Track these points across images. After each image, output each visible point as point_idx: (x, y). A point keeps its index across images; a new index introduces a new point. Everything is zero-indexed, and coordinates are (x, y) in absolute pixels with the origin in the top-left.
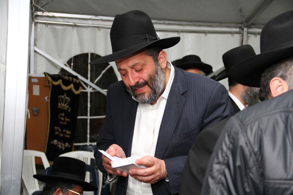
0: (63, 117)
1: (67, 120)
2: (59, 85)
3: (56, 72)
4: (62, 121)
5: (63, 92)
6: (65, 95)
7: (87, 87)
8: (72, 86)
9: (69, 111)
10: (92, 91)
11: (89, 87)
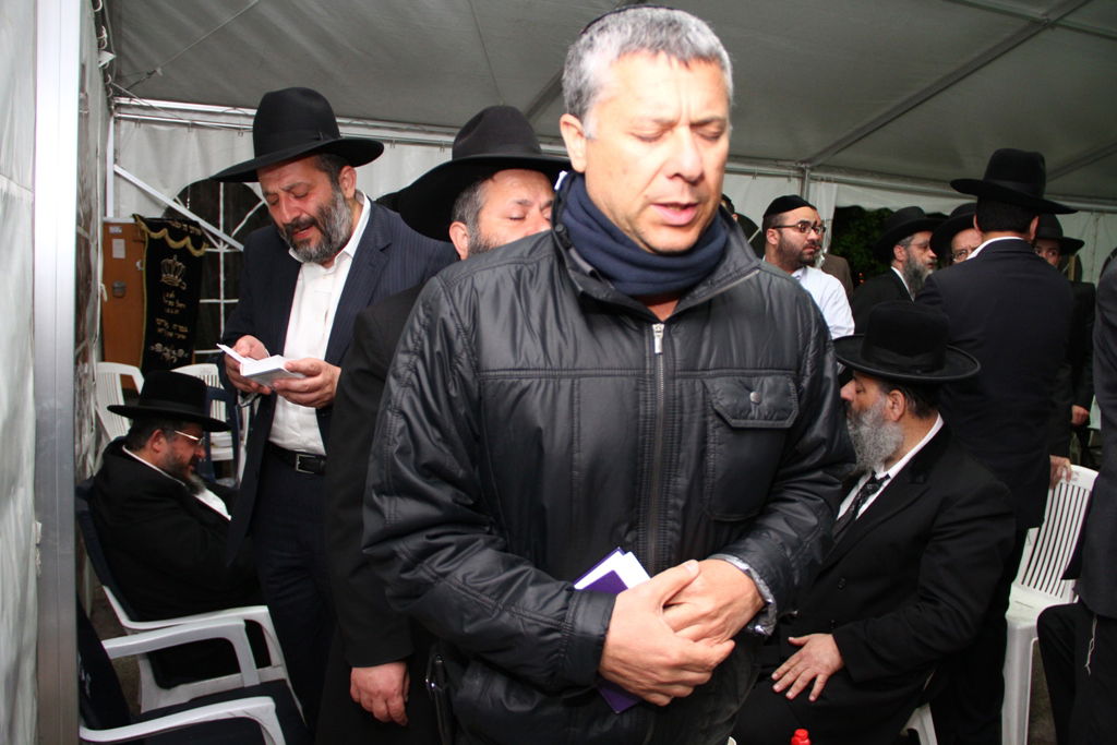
0: (171, 299)
1: (181, 305)
2: (163, 239)
3: (158, 214)
4: (170, 307)
5: (171, 252)
6: (175, 257)
7: (219, 243)
8: (187, 241)
9: (184, 288)
10: (228, 251)
11: (222, 243)
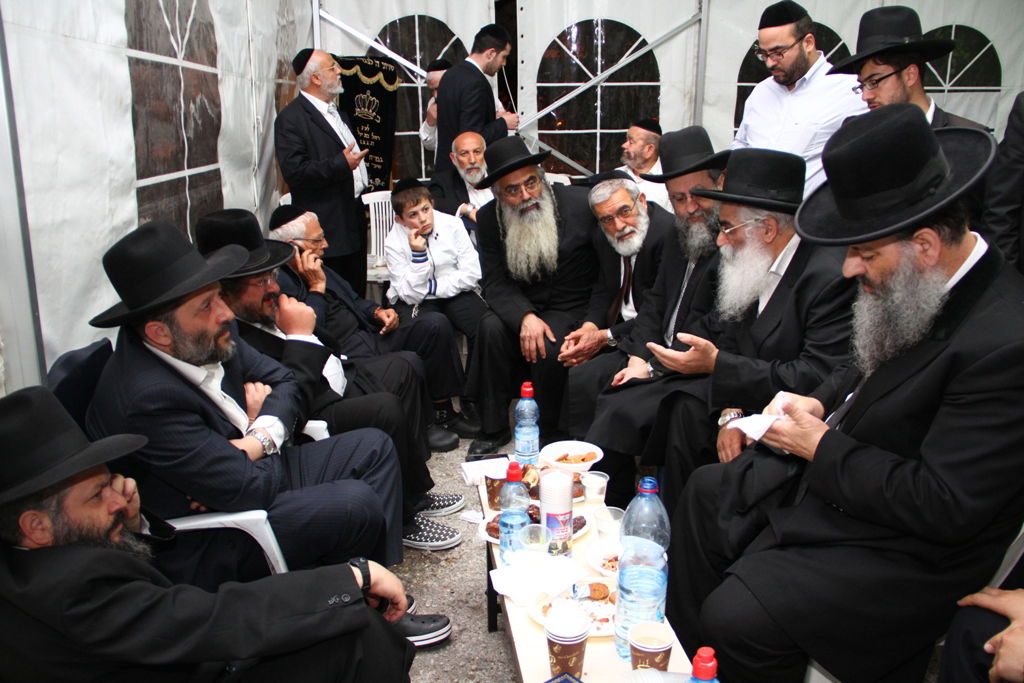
0: (367, 132)
1: (376, 137)
2: (355, 75)
4: (366, 139)
5: (364, 88)
6: (368, 93)
7: (416, 78)
8: (380, 76)
9: (379, 121)
10: (425, 85)
11: (419, 78)
